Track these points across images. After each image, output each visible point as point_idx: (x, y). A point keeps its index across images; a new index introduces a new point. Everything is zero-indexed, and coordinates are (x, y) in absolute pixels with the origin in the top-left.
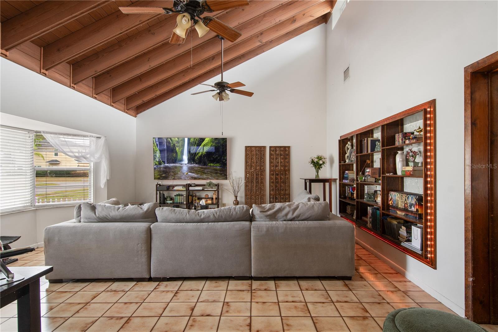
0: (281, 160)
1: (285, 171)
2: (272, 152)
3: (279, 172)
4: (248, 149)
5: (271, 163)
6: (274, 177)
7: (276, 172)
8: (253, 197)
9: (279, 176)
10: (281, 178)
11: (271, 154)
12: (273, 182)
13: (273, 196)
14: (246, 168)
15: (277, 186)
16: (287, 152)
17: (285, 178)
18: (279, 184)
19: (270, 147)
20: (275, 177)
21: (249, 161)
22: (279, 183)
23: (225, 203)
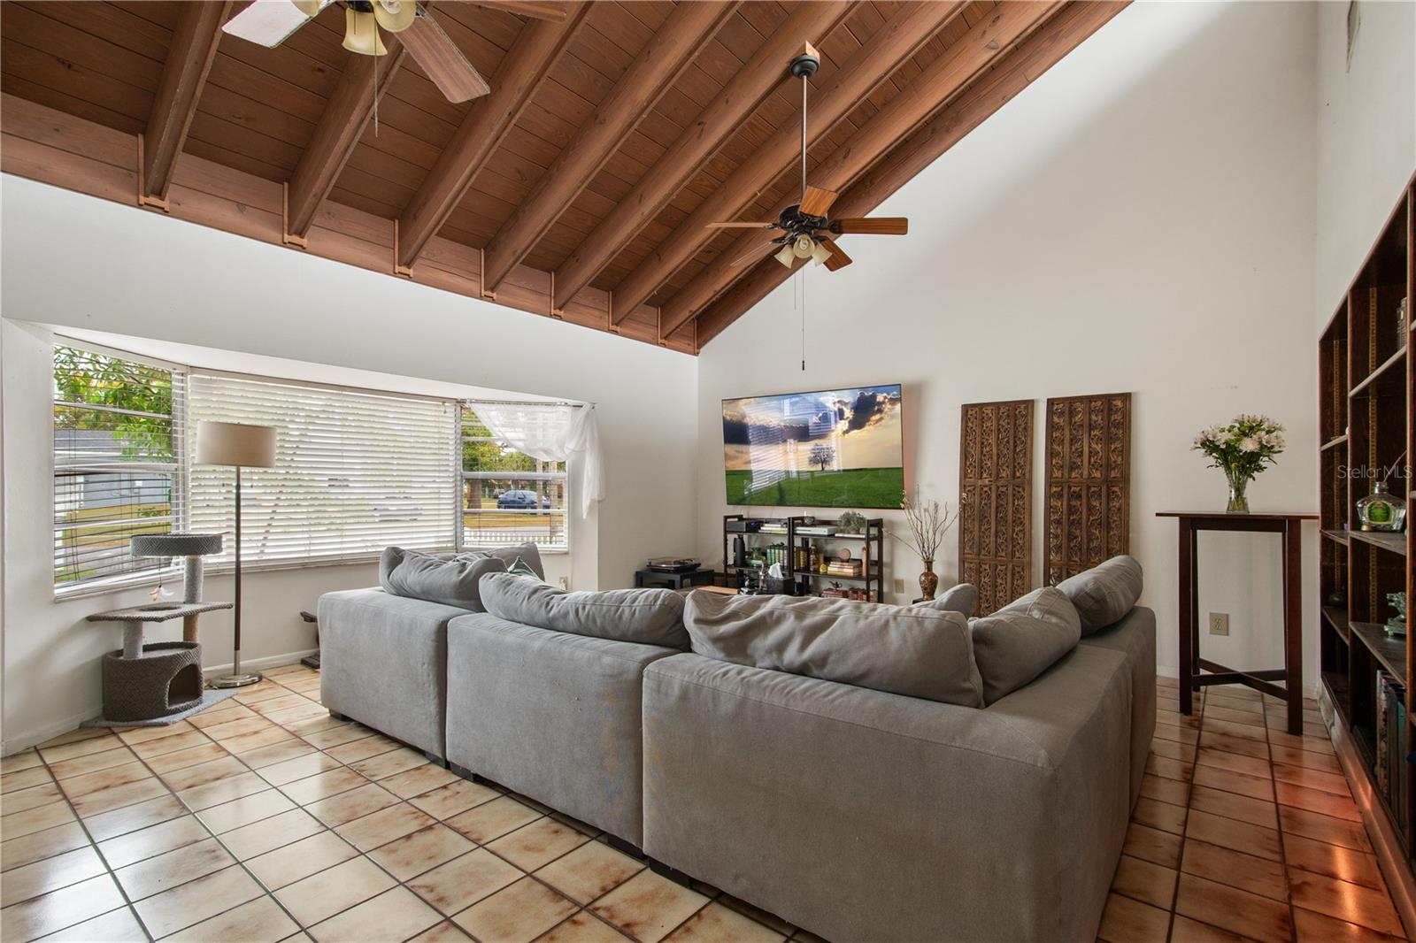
0: (1094, 445)
1: (1109, 483)
2: (1056, 420)
3: (1084, 488)
4: (973, 415)
5: (1052, 457)
6: (1065, 503)
7: (1070, 488)
8: (987, 567)
9: (1084, 500)
10: (1090, 509)
11: (1053, 427)
12: (1059, 522)
13: (1060, 569)
14: (964, 475)
15: (1076, 537)
16: (1117, 417)
17: (1109, 509)
18: (1084, 530)
19: (1051, 402)
20: (1069, 504)
21: (975, 451)
22: (1084, 525)
23: (901, 578)
